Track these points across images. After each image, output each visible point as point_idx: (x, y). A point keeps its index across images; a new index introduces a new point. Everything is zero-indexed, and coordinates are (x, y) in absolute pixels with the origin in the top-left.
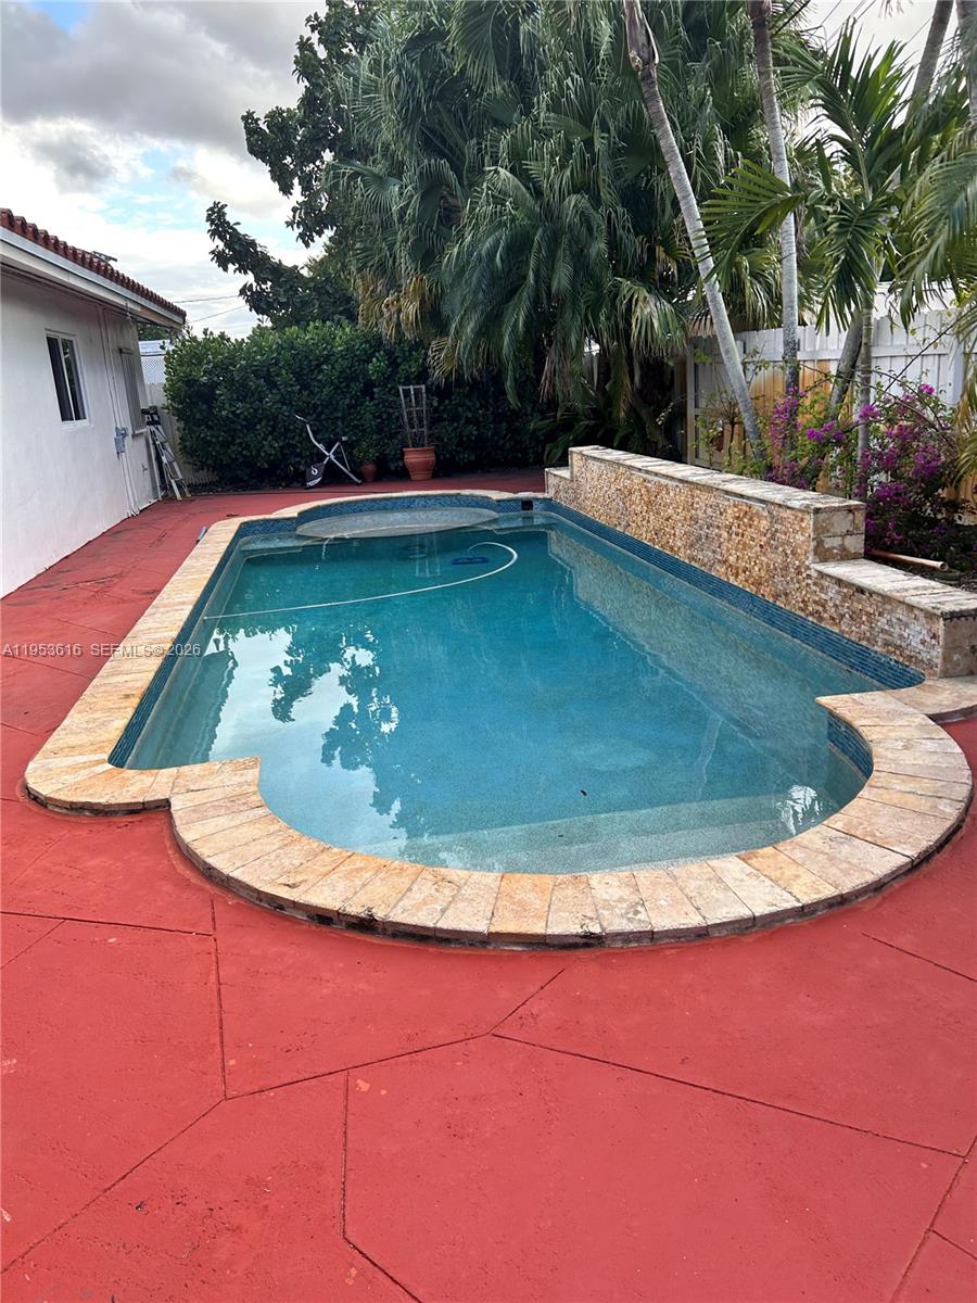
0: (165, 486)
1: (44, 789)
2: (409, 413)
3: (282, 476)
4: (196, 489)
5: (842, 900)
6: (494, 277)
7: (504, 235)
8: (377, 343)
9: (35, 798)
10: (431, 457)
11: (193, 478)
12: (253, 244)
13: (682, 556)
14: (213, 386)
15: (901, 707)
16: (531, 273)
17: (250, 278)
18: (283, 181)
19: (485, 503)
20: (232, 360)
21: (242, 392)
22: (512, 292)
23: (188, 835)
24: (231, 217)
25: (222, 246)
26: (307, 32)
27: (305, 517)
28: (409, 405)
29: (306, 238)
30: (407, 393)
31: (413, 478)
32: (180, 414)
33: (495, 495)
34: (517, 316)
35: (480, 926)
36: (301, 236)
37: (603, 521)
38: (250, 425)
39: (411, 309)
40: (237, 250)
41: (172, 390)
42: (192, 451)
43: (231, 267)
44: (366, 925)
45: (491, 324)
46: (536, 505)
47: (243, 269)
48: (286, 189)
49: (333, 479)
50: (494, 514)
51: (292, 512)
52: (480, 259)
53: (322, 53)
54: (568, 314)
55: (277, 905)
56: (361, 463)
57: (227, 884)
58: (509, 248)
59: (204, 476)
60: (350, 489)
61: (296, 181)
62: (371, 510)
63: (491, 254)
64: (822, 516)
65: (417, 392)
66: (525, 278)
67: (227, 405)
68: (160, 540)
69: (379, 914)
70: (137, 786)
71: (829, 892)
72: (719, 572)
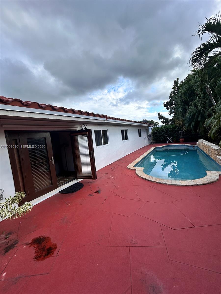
0: (150, 143)
1: (128, 167)
2: (181, 135)
3: (164, 142)
4: (153, 143)
5: (187, 185)
6: (190, 119)
7: (192, 114)
8: (177, 127)
9: (127, 168)
10: (183, 140)
11: (153, 142)
12: (163, 116)
13: (208, 154)
14: (156, 132)
15: (217, 173)
16: (195, 119)
17: (162, 120)
18: (168, 109)
19: (188, 146)
20: (159, 129)
21: (159, 133)
22: (193, 121)
23: (136, 172)
24: (160, 114)
25: (159, 117)
26: (171, 93)
27: (163, 147)
28: (181, 133)
29: (170, 115)
30: (180, 132)
31: (181, 142)
32: (153, 135)
33: (189, 145)
34: (193, 124)
35: (153, 181)
36: (170, 114)
37: (201, 149)
38: (160, 136)
39: (181, 123)
40: (161, 117)
41: (152, 133)
42: (154, 139)
43: (160, 119)
44: (145, 179)
45: (190, 125)
46: (195, 146)
47: (162, 119)
48: (168, 110)
49: (170, 142)
50: (189, 147)
51: (162, 146)
52: (188, 117)
53: (173, 95)
54: (201, 123)
55: (140, 177)
56: (174, 140)
57: (137, 175)
58: (192, 116)
59: (155, 142)
60: (172, 143)
61: (169, 109)
62: (173, 146)
63: (190, 117)
64: (218, 151)
65: (182, 132)
66: (194, 119)
67: (158, 134)
68: (147, 148)
69: (146, 178)
70: (134, 168)
71: (186, 184)
72: (211, 157)
